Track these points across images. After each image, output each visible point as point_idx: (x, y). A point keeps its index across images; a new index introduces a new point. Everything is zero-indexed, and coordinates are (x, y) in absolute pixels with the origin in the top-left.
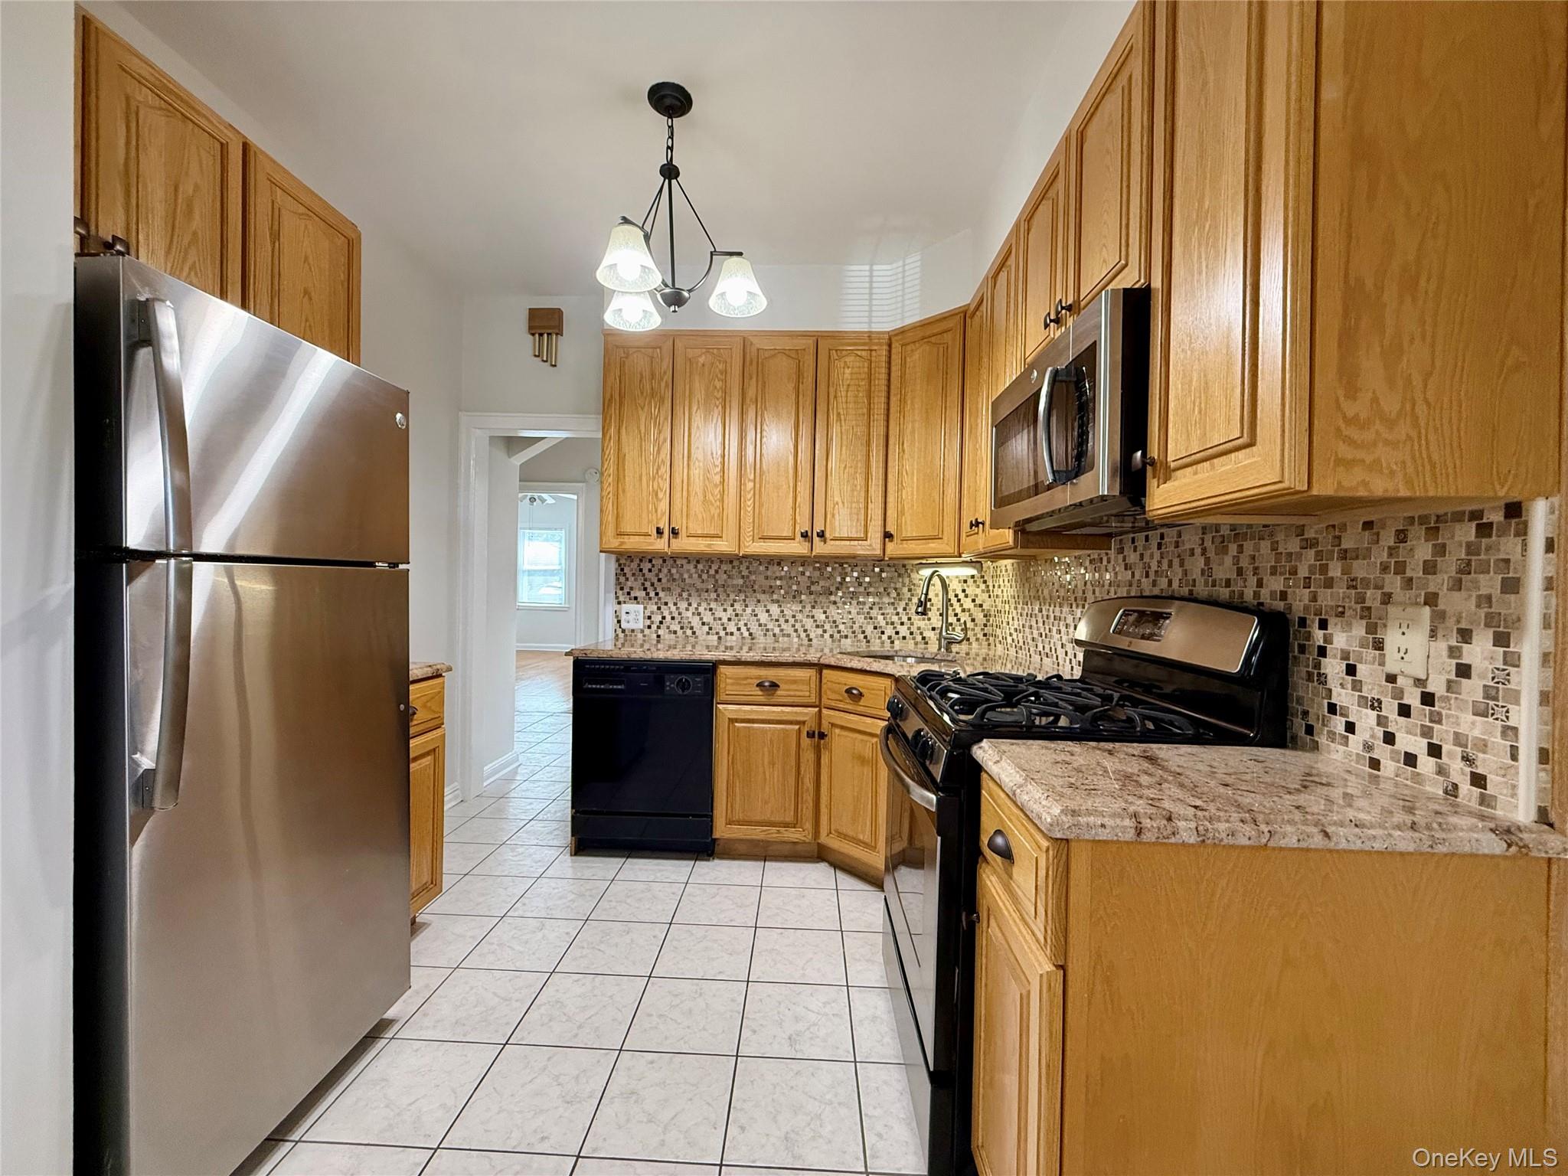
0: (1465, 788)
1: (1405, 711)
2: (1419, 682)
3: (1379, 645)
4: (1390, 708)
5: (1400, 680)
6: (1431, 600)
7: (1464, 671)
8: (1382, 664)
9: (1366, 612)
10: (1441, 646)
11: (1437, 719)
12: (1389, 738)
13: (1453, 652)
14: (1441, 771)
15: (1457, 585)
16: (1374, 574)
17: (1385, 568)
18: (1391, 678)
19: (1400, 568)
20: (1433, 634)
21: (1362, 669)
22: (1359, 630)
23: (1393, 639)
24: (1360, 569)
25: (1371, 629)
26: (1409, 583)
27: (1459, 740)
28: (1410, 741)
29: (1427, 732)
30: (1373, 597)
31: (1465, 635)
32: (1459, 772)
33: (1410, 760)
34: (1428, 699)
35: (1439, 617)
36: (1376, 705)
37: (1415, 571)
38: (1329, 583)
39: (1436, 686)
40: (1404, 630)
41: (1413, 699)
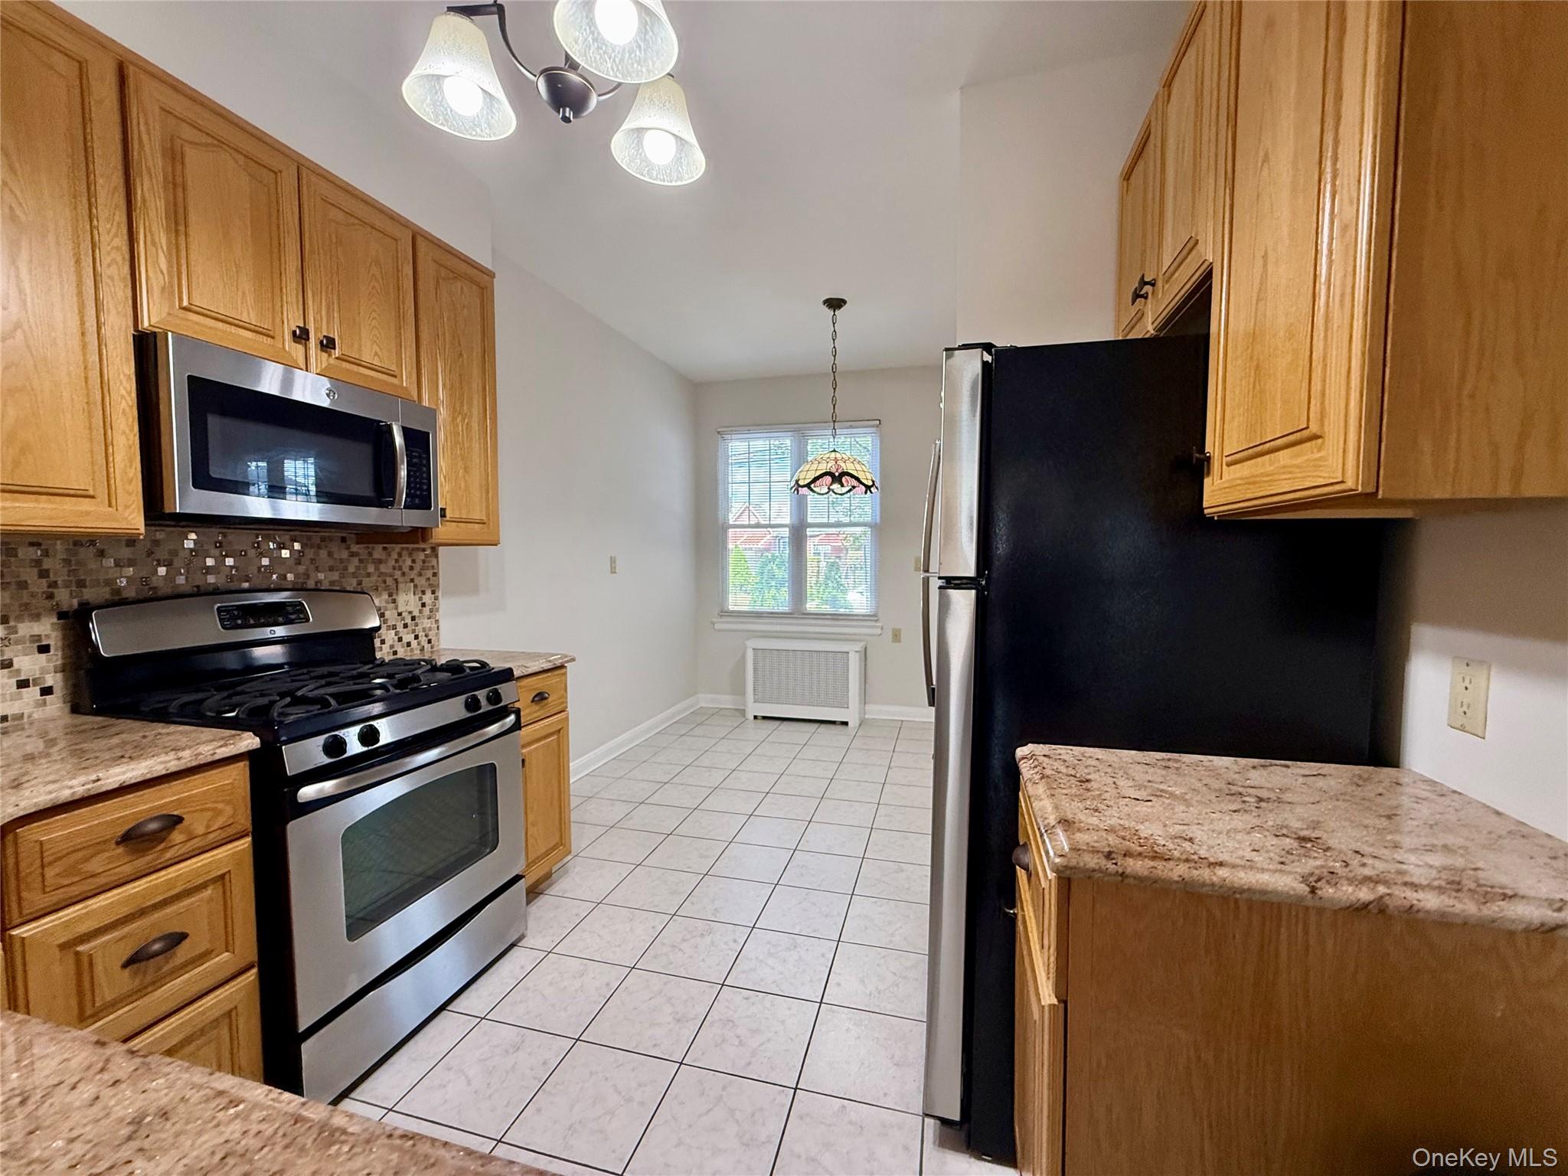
0: (427, 646)
1: (406, 626)
2: (410, 612)
3: (394, 601)
4: (400, 628)
5: (403, 614)
6: (412, 580)
7: (423, 605)
8: (396, 608)
9: (387, 588)
10: (417, 597)
11: (416, 625)
12: (400, 639)
13: (420, 599)
14: (419, 644)
15: (420, 575)
16: (390, 571)
17: (394, 568)
18: (400, 614)
19: (400, 568)
20: (414, 594)
21: (388, 614)
22: (385, 596)
23: (402, 598)
24: (383, 568)
25: (390, 595)
26: (404, 574)
27: (424, 630)
28: (408, 637)
29: (414, 631)
30: (390, 581)
31: (423, 592)
32: (423, 640)
33: (409, 644)
34: (413, 619)
35: (415, 586)
36: (394, 627)
37: (406, 569)
38: (369, 575)
39: (416, 613)
40: (407, 592)
41: (408, 620)
